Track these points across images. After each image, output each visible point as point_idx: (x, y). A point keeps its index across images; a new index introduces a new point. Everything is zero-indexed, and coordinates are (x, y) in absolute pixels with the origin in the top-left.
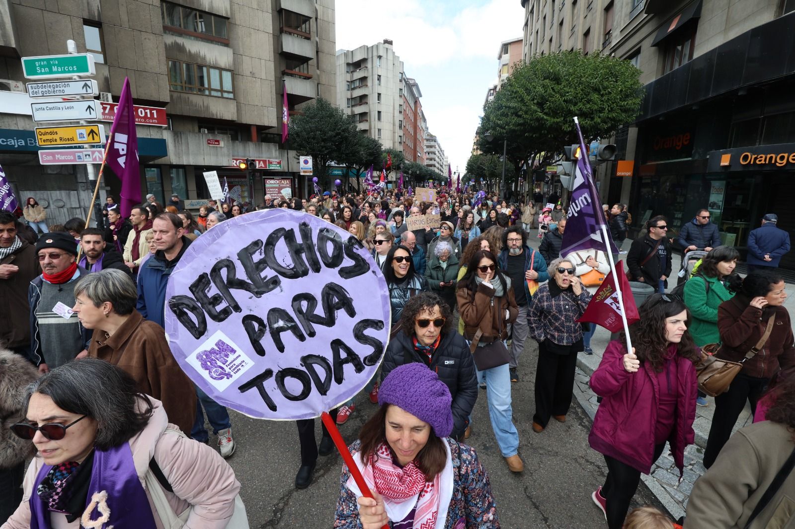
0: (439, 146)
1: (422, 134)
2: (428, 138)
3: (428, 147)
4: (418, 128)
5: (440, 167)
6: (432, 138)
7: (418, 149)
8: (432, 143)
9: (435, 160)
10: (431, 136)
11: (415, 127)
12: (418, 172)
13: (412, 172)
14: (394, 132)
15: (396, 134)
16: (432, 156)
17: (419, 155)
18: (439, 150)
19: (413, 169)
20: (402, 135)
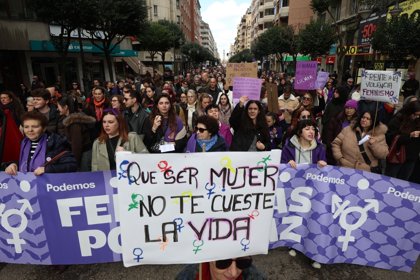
0: (211, 33)
1: (198, 19)
2: (202, 25)
3: (202, 33)
4: (194, 13)
5: (212, 51)
6: (206, 26)
7: (195, 32)
8: (206, 30)
9: (208, 45)
10: (205, 24)
11: (192, 11)
12: (198, 52)
13: (192, 52)
14: (171, 11)
15: (174, 13)
16: (205, 41)
17: (196, 37)
18: (211, 36)
19: (192, 49)
20: (180, 15)
